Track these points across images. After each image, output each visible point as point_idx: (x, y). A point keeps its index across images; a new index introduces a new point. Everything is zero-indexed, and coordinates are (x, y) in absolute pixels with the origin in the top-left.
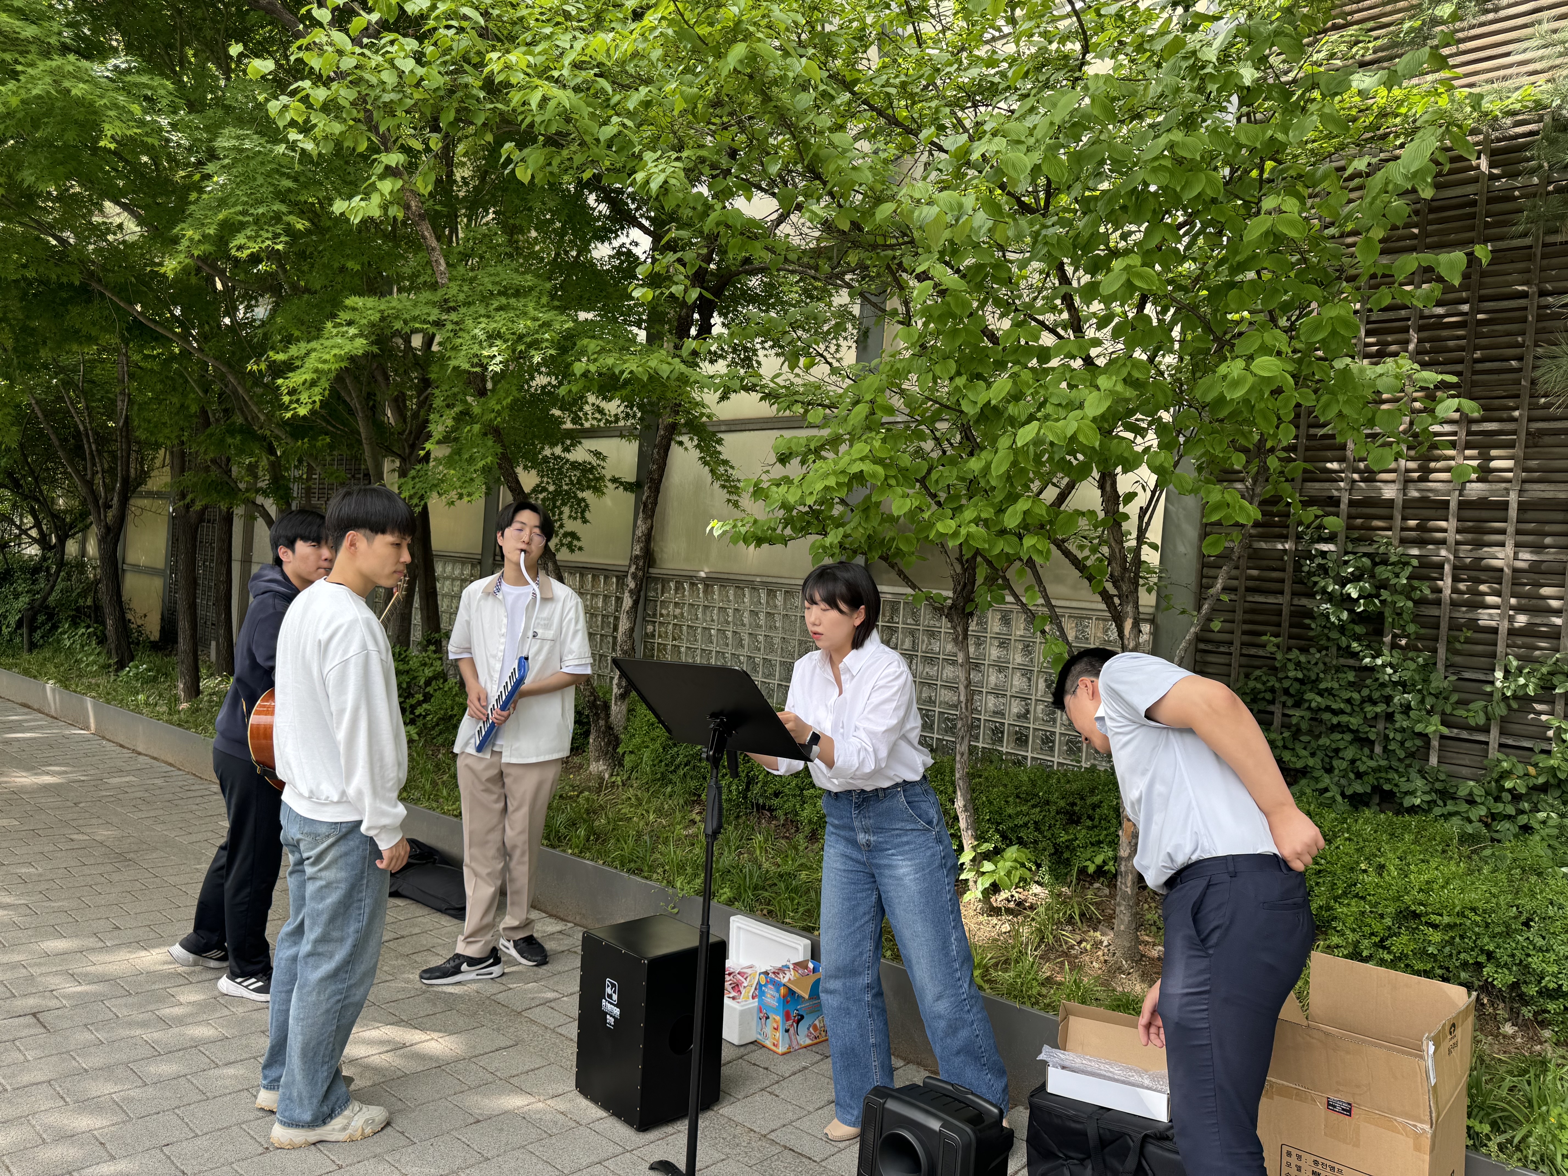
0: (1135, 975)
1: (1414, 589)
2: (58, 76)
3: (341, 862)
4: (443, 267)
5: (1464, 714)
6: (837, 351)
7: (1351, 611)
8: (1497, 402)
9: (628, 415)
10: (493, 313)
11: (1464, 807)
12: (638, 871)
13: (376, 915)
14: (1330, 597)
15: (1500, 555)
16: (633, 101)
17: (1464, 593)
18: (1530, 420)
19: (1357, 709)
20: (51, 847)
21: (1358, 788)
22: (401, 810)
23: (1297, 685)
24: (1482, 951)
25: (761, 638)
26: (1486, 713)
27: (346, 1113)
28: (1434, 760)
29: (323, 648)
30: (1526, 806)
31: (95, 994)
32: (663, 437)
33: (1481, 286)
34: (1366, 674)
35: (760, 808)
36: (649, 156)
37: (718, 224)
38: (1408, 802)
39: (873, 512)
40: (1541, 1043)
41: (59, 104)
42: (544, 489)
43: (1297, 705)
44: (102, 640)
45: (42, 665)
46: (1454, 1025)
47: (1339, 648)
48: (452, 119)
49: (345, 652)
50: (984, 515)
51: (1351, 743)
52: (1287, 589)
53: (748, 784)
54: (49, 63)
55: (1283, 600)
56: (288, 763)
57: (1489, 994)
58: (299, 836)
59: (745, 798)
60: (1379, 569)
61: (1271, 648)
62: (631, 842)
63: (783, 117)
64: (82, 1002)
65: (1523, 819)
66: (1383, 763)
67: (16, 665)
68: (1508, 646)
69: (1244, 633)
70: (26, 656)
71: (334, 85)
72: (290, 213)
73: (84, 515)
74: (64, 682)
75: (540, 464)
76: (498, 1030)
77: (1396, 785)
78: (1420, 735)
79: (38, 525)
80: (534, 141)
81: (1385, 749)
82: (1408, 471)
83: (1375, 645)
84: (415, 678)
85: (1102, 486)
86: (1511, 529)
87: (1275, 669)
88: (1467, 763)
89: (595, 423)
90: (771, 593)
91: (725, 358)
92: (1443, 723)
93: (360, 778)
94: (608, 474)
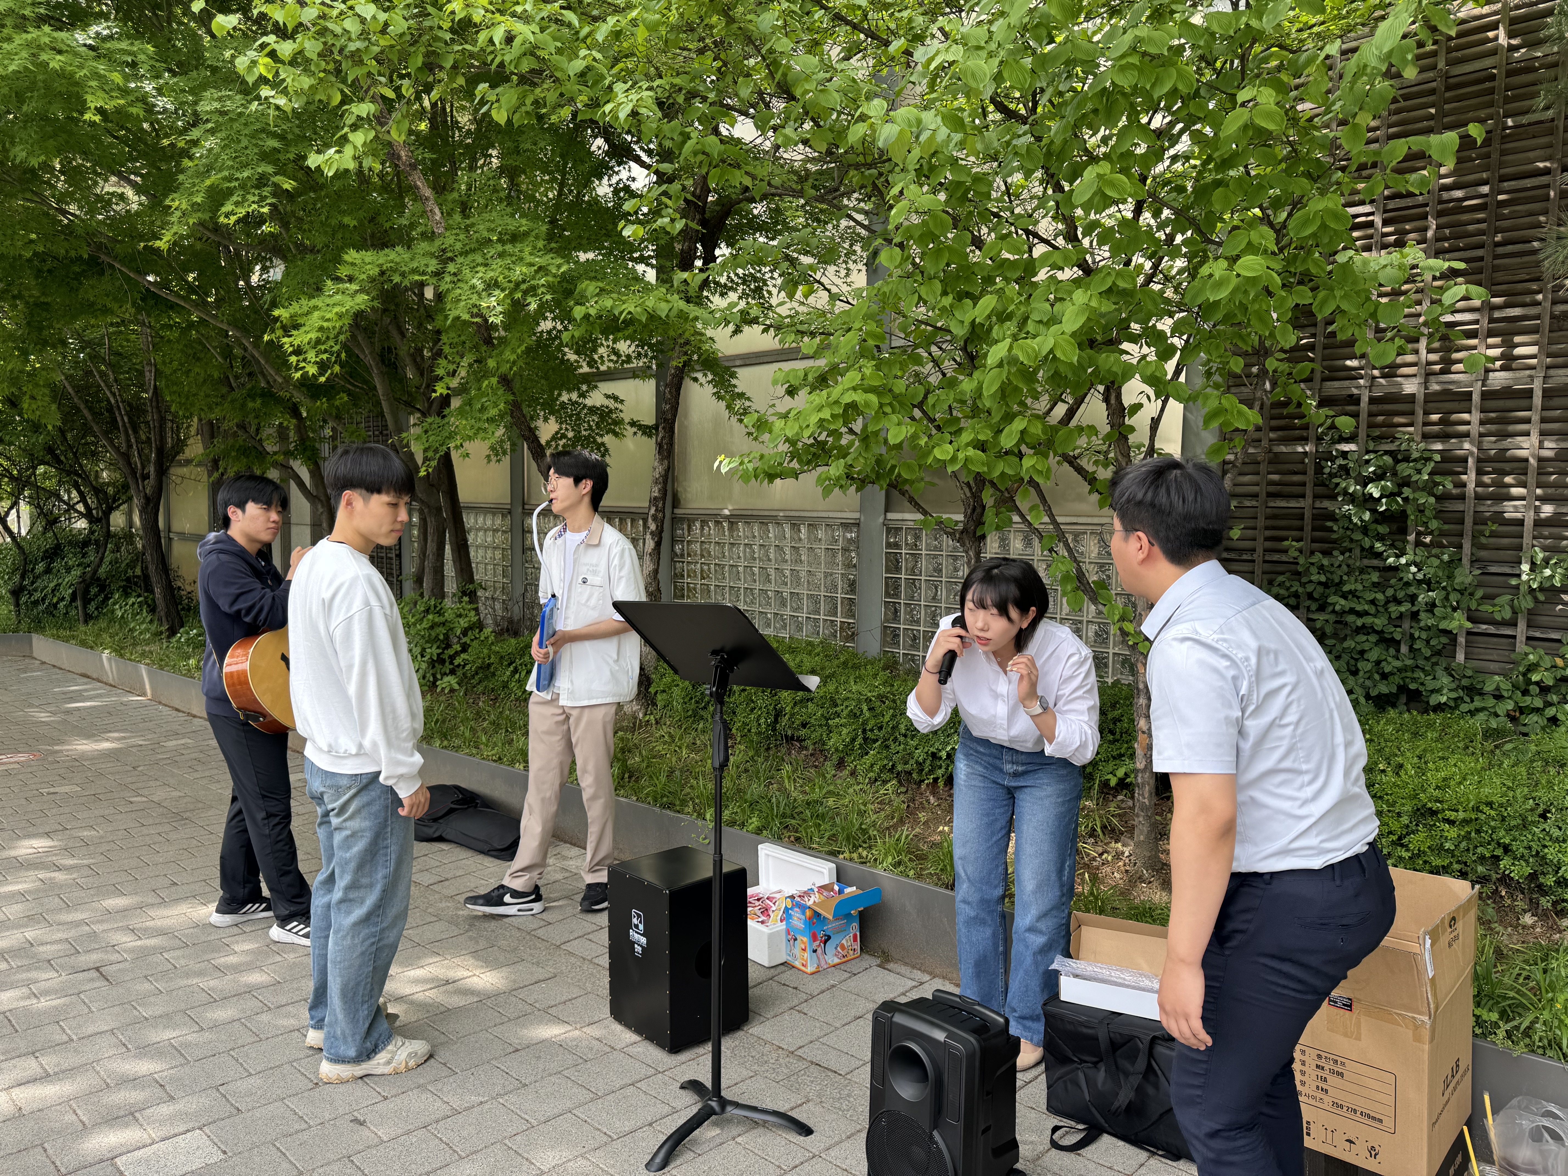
0: (1155, 884)
1: (1437, 484)
2: (35, 48)
3: (364, 813)
4: (438, 216)
5: (1490, 609)
6: (847, 275)
7: (1374, 511)
8: (1520, 286)
9: (639, 354)
10: (490, 261)
11: (1490, 702)
12: (670, 806)
13: (403, 861)
14: (1352, 499)
15: (1525, 445)
16: (602, 32)
17: (1489, 486)
18: (1554, 303)
19: (1381, 609)
20: (112, 811)
21: (1383, 688)
22: (418, 759)
23: (1320, 589)
24: (1499, 844)
25: (787, 573)
26: (1512, 607)
27: (390, 1048)
28: (1460, 657)
29: (328, 606)
30: (1555, 698)
31: (154, 948)
32: (674, 376)
33: (1502, 165)
34: (1390, 574)
35: (790, 739)
36: (619, 87)
37: (695, 153)
38: (1434, 700)
39: (872, 439)
40: (1560, 932)
41: (40, 77)
42: (564, 436)
43: (1322, 608)
44: (152, 610)
45: (98, 635)
46: (1454, 919)
47: (1363, 549)
48: (420, 64)
49: (349, 609)
50: (981, 437)
51: (1376, 644)
52: (1309, 492)
53: (777, 717)
54: (24, 36)
55: (1305, 504)
56: (306, 720)
57: (1508, 886)
58: (322, 789)
59: (774, 730)
60: (1401, 467)
61: (1293, 553)
62: (663, 779)
63: (749, 38)
64: (143, 954)
65: (1551, 712)
66: (1409, 662)
67: (73, 637)
68: (1534, 538)
69: (1267, 539)
70: (82, 628)
71: (299, 37)
72: (276, 174)
73: (125, 487)
74: (119, 651)
75: (558, 411)
76: (538, 964)
77: (1422, 684)
78: (1446, 632)
79: (83, 500)
80: (507, 79)
81: (1411, 649)
82: (1429, 363)
83: (1399, 544)
84: (452, 629)
85: (1106, 400)
86: (1535, 417)
87: (1299, 574)
88: (1495, 658)
89: (611, 365)
90: (795, 527)
91: (735, 290)
92: (1469, 619)
93: (374, 731)
94: (626, 417)
